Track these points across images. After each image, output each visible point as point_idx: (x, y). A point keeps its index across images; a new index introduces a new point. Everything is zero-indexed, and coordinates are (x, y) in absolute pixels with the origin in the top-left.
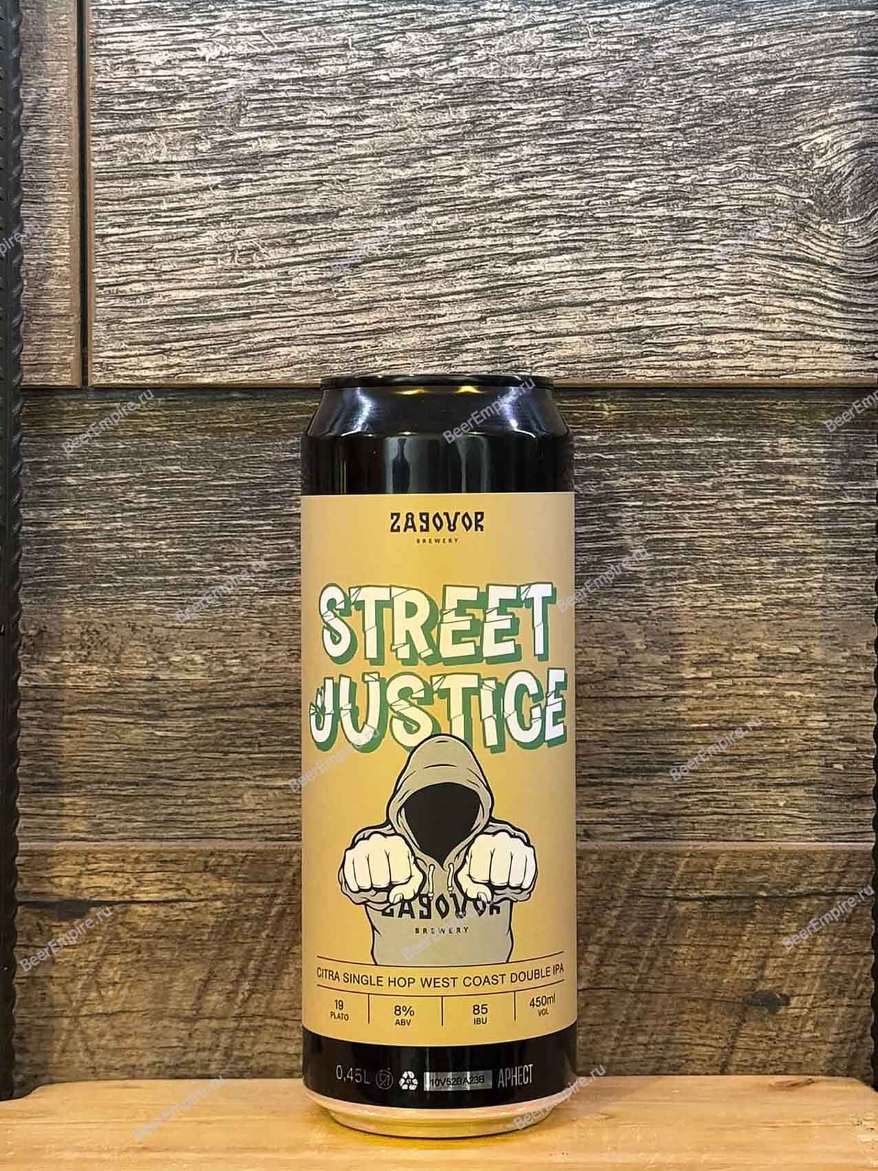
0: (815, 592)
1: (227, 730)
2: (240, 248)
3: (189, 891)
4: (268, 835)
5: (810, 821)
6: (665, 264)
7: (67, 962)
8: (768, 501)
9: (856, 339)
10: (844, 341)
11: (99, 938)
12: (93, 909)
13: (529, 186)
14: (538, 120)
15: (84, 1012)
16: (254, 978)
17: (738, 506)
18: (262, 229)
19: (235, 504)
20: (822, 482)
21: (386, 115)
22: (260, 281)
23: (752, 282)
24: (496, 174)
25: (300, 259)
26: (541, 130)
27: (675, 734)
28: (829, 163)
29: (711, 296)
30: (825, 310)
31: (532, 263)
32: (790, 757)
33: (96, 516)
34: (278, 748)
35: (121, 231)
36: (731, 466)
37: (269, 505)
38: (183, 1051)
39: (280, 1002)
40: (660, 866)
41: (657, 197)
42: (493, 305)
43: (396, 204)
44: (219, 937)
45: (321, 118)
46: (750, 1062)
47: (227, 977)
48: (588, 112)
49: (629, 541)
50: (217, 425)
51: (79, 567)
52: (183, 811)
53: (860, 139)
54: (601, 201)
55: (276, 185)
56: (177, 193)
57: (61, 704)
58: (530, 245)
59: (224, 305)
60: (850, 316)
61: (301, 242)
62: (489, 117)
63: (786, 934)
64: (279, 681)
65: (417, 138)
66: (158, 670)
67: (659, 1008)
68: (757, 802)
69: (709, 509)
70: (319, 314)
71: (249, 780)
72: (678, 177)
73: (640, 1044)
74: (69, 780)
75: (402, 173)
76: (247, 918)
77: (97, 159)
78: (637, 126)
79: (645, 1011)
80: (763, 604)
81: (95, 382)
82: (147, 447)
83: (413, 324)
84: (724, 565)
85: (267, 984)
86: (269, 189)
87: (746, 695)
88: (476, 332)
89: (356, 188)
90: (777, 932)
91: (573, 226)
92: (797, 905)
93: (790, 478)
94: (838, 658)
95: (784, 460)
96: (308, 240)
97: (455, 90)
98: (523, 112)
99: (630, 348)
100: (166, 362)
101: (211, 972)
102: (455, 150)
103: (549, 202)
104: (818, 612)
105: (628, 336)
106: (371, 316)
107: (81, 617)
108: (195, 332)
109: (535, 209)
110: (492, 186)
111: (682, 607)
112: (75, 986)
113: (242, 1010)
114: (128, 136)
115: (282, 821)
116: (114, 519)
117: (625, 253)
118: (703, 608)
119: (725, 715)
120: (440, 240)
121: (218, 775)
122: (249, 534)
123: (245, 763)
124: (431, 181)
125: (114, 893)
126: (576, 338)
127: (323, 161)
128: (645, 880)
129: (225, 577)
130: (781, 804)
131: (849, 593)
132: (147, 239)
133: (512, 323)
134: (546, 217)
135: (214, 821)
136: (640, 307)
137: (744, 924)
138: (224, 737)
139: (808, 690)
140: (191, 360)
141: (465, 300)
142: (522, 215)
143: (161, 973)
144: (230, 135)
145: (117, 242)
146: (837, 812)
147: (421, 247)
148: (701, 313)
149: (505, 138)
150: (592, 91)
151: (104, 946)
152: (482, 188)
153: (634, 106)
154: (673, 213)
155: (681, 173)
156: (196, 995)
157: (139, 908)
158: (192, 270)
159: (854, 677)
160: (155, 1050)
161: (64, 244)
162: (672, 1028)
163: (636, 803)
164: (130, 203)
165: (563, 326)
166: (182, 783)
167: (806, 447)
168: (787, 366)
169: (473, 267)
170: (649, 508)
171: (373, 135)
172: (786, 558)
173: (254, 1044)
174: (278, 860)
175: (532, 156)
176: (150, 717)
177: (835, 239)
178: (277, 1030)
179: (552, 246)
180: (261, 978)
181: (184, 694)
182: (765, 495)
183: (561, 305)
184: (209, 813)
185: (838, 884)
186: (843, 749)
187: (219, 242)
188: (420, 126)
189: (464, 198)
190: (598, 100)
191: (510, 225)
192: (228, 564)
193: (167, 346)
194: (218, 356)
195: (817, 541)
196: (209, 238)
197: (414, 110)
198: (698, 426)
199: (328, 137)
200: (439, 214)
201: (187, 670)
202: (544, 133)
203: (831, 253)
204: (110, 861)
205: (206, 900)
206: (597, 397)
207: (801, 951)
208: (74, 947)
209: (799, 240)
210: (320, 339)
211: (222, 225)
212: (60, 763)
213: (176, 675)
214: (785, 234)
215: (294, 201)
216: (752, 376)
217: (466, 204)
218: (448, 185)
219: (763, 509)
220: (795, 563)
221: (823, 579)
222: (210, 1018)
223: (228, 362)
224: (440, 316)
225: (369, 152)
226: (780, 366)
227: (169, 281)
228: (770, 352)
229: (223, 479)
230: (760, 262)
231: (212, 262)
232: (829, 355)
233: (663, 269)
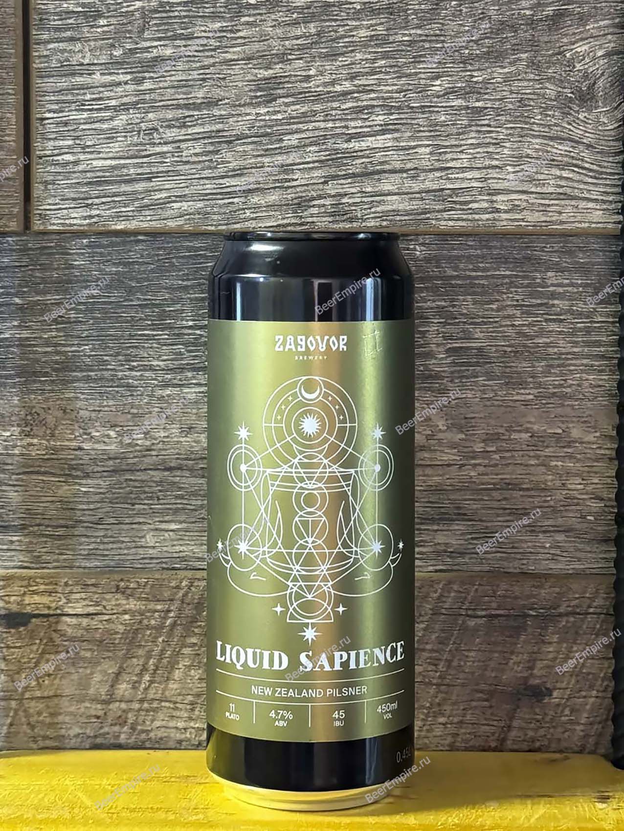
0: (574, 388)
1: (136, 487)
2: (144, 128)
3: (104, 607)
4: (164, 566)
5: (568, 559)
6: (462, 142)
7: (15, 658)
8: (539, 319)
9: (604, 198)
10: (596, 201)
11: (38, 641)
12: (34, 620)
13: (360, 83)
14: (368, 34)
15: (27, 695)
16: (152, 671)
17: (516, 323)
18: (161, 115)
19: (140, 319)
20: (580, 305)
21: (254, 29)
22: (158, 154)
23: (528, 156)
24: (335, 74)
25: (189, 137)
26: (370, 41)
27: (468, 492)
28: (586, 66)
29: (497, 166)
30: (582, 177)
31: (363, 141)
32: (555, 510)
33: (38, 327)
34: (173, 501)
35: (56, 115)
36: (511, 293)
37: (166, 320)
38: (100, 725)
39: (172, 689)
40: (456, 591)
41: (456, 92)
42: (333, 171)
43: (261, 96)
44: (128, 641)
45: (205, 31)
46: (522, 738)
47: (133, 671)
48: (405, 28)
49: (435, 349)
50: (127, 260)
51: (25, 365)
52: (101, 547)
53: (610, 49)
54: (414, 95)
55: (171, 81)
56: (97, 87)
57: (10, 467)
58: (361, 127)
59: (132, 171)
60: (600, 182)
61: (190, 124)
62: (330, 31)
63: (550, 643)
64: (172, 451)
65: (277, 46)
66: (83, 442)
67: (454, 698)
68: (530, 544)
69: (495, 325)
70: (203, 178)
71: (150, 524)
72: (473, 76)
73: (440, 724)
74: (16, 524)
75: (266, 73)
76: (148, 627)
77: (37, 61)
78: (442, 38)
79: (444, 699)
80: (535, 396)
81: (36, 228)
82: (76, 276)
83: (273, 186)
84: (506, 367)
85: (163, 677)
86: (166, 85)
87: (521, 464)
88: (321, 193)
89: (231, 84)
90: (543, 642)
91: (394, 113)
92: (558, 621)
93: (556, 302)
94: (590, 438)
95: (551, 289)
96: (195, 123)
97: (306, 11)
98: (356, 28)
99: (435, 205)
100: (88, 214)
101: (120, 667)
102: (305, 56)
103: (375, 95)
104: (577, 403)
105: (435, 196)
106: (243, 180)
107: (26, 402)
108: (110, 191)
109: (366, 100)
110: (333, 83)
111: (474, 398)
112: (21, 676)
113: (144, 696)
114: (61, 44)
115: (175, 555)
116: (51, 330)
117: (432, 134)
118: (489, 399)
119: (505, 479)
120: (294, 123)
121: (127, 521)
122: (151, 342)
123: (147, 512)
124: (287, 79)
125: (49, 608)
126: (395, 197)
127: (206, 63)
128: (445, 602)
129: (135, 373)
130: (548, 545)
131: (599, 389)
132: (75, 122)
133: (347, 186)
134: (373, 106)
135: (125, 554)
136: (443, 174)
137: (518, 635)
138: (131, 493)
139: (568, 461)
140: (108, 212)
141: (312, 168)
142: (355, 104)
143: (85, 668)
144: (137, 44)
145: (52, 124)
146: (590, 552)
147: (279, 128)
148: (489, 179)
149: (343, 47)
150: (409, 12)
151: (42, 647)
152: (325, 84)
153: (440, 23)
154: (468, 104)
155: (475, 74)
156: (110, 684)
157: (68, 619)
158: (109, 145)
159: (603, 452)
160: (80, 724)
161: (11, 125)
162: (464, 712)
163: (439, 544)
164: (62, 95)
165: (386, 188)
166: (101, 527)
167: (568, 279)
168: (554, 219)
169: (319, 144)
170: (450, 324)
171: (244, 44)
172: (551, 362)
173: (152, 721)
174: (171, 585)
175: (363, 60)
176: (77, 477)
177: (590, 124)
178: (171, 711)
179: (378, 128)
180: (158, 672)
181: (102, 460)
182: (537, 315)
183: (385, 172)
184: (120, 549)
185: (589, 607)
186: (595, 505)
187: (129, 124)
188: (279, 38)
189: (312, 92)
190: (413, 19)
191: (346, 112)
192: (135, 364)
193: (90, 201)
194: (128, 209)
195: (575, 350)
196: (121, 121)
197: (275, 26)
198: (487, 263)
199: (211, 45)
200: (293, 104)
201: (104, 442)
202: (372, 43)
203: (587, 135)
204: (46, 585)
205: (117, 613)
206: (411, 240)
207: (561, 656)
208: (20, 647)
209: (563, 125)
210: (204, 197)
211: (131, 111)
212: (10, 511)
213: (97, 446)
214: (553, 120)
215: (185, 94)
216: (528, 226)
217: (313, 96)
218: (300, 82)
219: (534, 326)
220: (559, 366)
221: (581, 379)
222: (121, 701)
223: (135, 213)
224: (293, 180)
225: (240, 57)
226: (548, 219)
227: (91, 153)
228: (541, 208)
229: (132, 300)
230: (534, 141)
231: (123, 139)
232: (585, 211)
233: (461, 146)
